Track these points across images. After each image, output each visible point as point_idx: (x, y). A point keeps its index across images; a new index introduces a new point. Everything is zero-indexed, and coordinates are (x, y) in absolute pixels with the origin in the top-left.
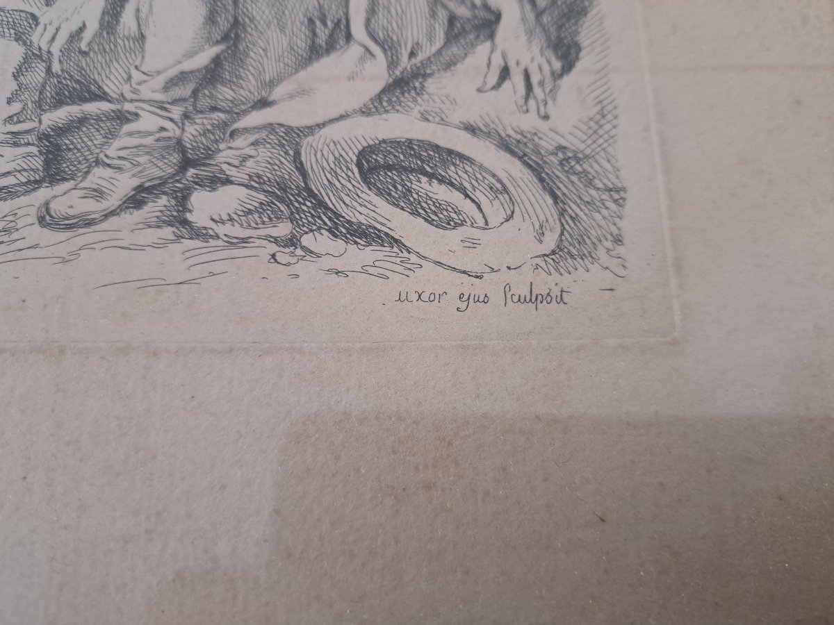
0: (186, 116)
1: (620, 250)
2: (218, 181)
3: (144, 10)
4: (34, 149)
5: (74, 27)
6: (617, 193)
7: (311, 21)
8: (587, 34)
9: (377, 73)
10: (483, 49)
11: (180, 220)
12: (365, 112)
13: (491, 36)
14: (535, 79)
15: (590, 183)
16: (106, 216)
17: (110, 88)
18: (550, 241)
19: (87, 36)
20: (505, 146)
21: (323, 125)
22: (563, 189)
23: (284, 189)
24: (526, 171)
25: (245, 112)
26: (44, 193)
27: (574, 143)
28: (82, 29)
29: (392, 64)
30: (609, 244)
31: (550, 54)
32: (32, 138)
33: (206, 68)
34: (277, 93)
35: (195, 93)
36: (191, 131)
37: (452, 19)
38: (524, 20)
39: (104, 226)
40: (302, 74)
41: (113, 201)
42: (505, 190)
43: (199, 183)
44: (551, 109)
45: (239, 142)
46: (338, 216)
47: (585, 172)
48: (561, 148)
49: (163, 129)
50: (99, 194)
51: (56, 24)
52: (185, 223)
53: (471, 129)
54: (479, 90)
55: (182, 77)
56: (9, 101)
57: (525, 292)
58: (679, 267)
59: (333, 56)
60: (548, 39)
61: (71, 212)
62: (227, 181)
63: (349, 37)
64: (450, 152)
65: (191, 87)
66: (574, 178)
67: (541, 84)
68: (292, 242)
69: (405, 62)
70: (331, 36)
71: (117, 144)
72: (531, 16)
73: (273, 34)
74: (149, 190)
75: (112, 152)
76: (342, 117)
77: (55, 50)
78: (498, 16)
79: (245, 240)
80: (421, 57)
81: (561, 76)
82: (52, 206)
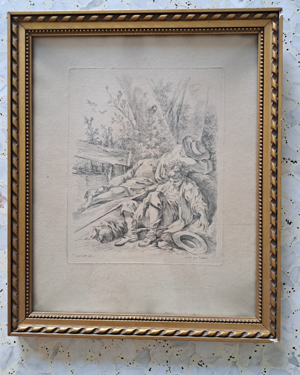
0: (157, 230)
1: (215, 252)
2: (162, 241)
3: (149, 212)
4: (136, 235)
5: (139, 215)
6: (215, 244)
7: (173, 215)
8: (214, 219)
9: (183, 224)
10: (198, 220)
11: (157, 246)
12: (181, 231)
13: (199, 219)
14: (205, 226)
15: (212, 242)
16: (147, 245)
17: (146, 225)
18: (206, 250)
19: (141, 217)
20: (200, 236)
21: (175, 232)
22: (208, 243)
23: (170, 242)
24: (203, 240)
25: (165, 230)
26: (138, 242)
27: (210, 236)
28: (140, 216)
29: (185, 223)
30: (214, 251)
31: (208, 222)
32: (136, 233)
33: (159, 223)
34: (169, 227)
35: (157, 227)
36: (157, 233)
37: (194, 215)
38: (204, 216)
39: (147, 247)
40: (172, 224)
41: (148, 243)
42: (200, 243)
43: (159, 241)
44: (207, 231)
45: (164, 235)
46: (178, 246)
47: (211, 240)
48: (208, 237)
49: (153, 232)
50: (146, 242)
51: (136, 215)
52: (158, 246)
53: (196, 234)
54: (197, 227)
55: (155, 224)
56: (132, 228)
57: (202, 257)
58: (223, 255)
59: (177, 221)
60: (208, 219)
61: (143, 245)
62: (163, 241)
63: (179, 218)
64: (193, 237)
65: (157, 226)
66: (210, 241)
67: (206, 227)
68: (172, 249)
69: (187, 223)
70: (176, 218)
71: (147, 235)
72: (205, 215)
73: (168, 217)
74: (153, 242)
75: (147, 236)
76: (178, 231)
77: (137, 219)
78: (201, 215)
79: (166, 249)
80: (189, 222)
81: (209, 225)
82: (140, 244)
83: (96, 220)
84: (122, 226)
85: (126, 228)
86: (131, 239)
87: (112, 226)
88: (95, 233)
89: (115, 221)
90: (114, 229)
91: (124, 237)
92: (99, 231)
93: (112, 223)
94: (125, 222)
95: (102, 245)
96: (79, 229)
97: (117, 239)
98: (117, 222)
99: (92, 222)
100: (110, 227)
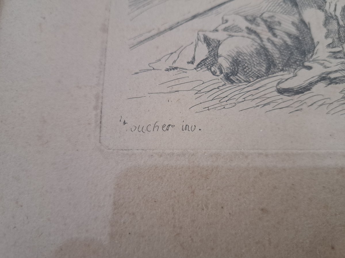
83: (205, 12)
84: (293, 30)
85: (308, 39)
86: (330, 73)
87: (262, 29)
88: (203, 52)
89: (269, 17)
90: (269, 39)
91: (306, 64)
92: (219, 43)
93: (259, 20)
94: (303, 21)
95: (229, 89)
96: (149, 35)
97: (282, 70)
98: (276, 20)
99: (194, 17)
100: (255, 33)
